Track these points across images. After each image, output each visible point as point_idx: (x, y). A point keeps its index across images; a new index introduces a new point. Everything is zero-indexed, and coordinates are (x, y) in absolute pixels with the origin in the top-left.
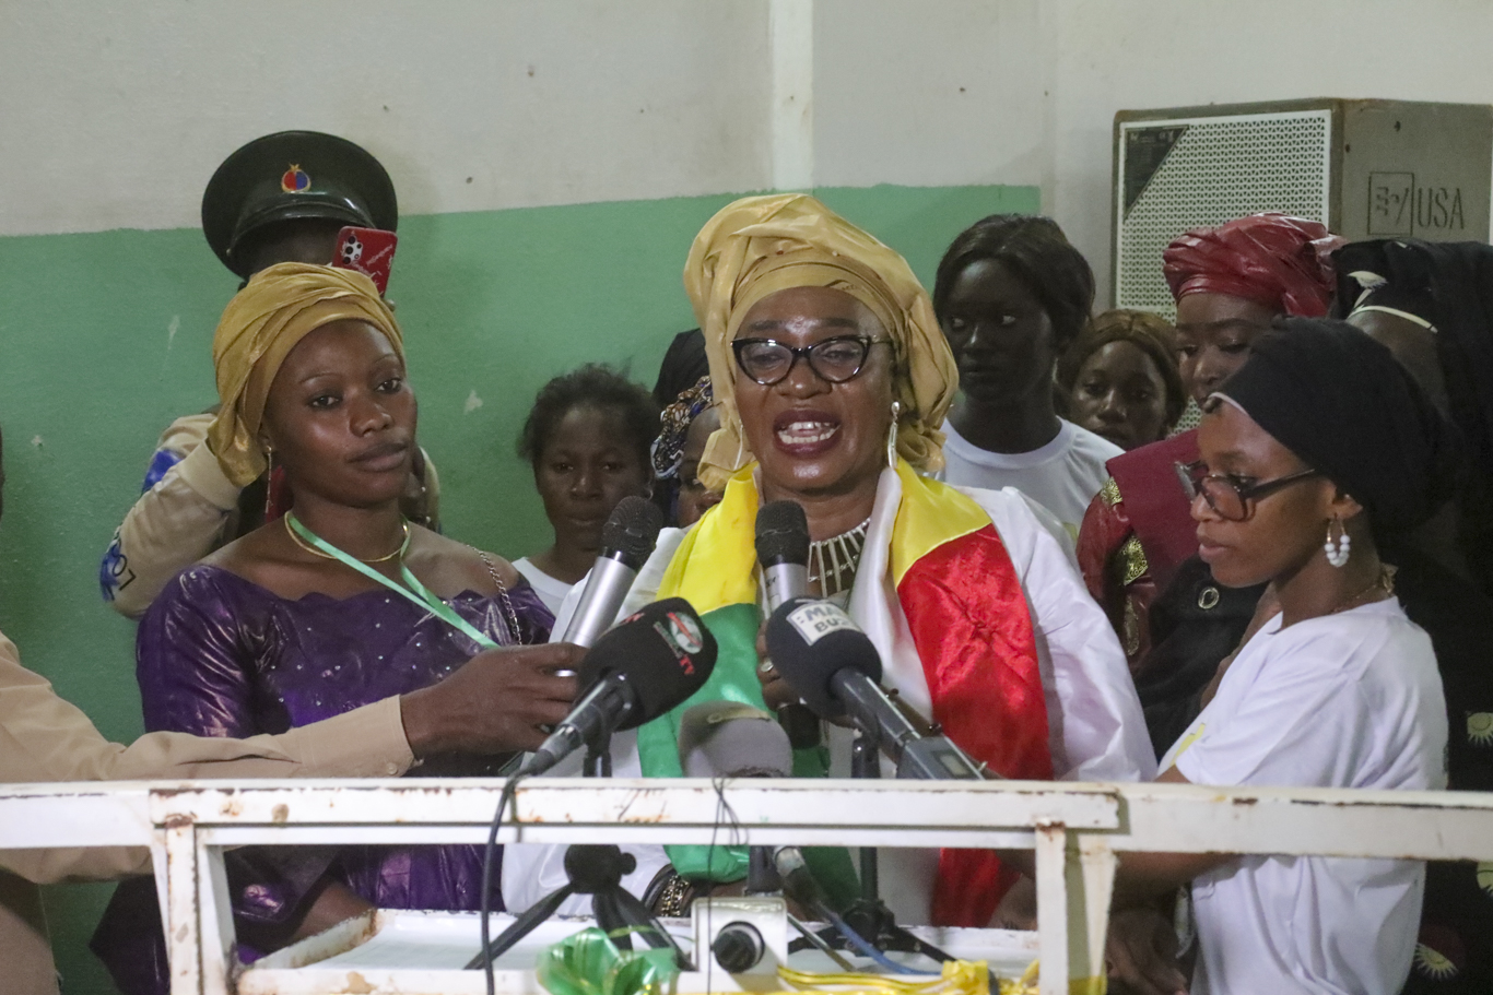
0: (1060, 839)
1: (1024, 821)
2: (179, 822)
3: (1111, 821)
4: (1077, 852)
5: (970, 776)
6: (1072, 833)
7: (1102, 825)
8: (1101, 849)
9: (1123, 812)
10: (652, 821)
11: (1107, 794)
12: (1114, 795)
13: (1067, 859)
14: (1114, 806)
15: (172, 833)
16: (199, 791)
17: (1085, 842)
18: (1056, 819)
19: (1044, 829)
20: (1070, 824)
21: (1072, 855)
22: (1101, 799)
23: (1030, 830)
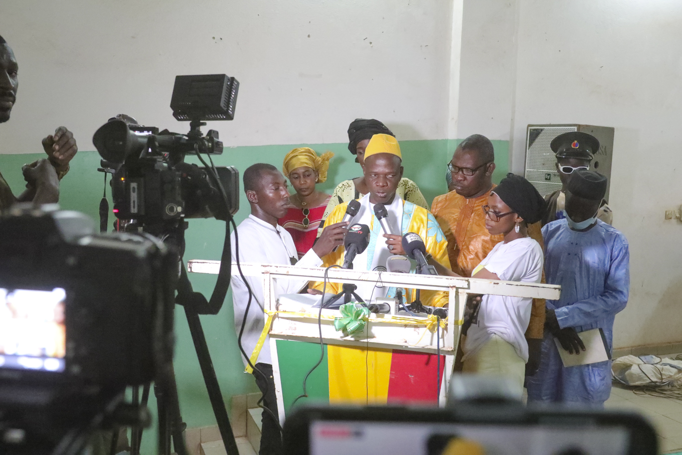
0: (455, 289)
1: (447, 285)
2: (267, 273)
3: (467, 286)
4: (458, 292)
5: (436, 274)
6: (457, 288)
7: (464, 287)
8: (464, 292)
9: (469, 284)
10: (366, 279)
11: (466, 280)
12: (468, 281)
13: (456, 294)
14: (467, 283)
15: (265, 274)
16: (271, 266)
17: (460, 290)
18: (454, 285)
19: (451, 287)
20: (457, 286)
21: (457, 293)
22: (464, 281)
23: (449, 287)
